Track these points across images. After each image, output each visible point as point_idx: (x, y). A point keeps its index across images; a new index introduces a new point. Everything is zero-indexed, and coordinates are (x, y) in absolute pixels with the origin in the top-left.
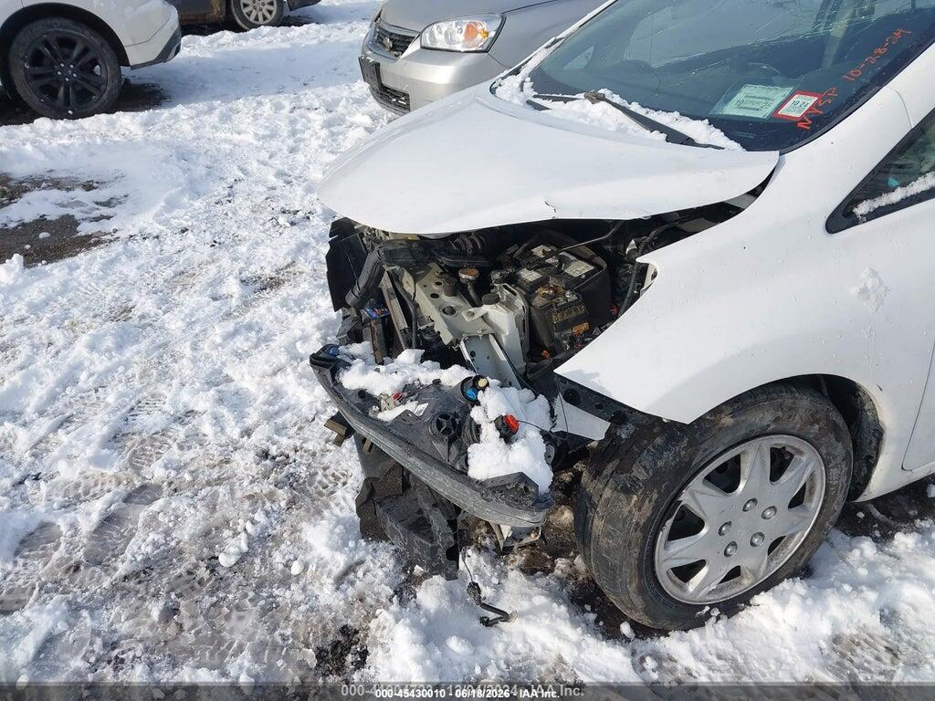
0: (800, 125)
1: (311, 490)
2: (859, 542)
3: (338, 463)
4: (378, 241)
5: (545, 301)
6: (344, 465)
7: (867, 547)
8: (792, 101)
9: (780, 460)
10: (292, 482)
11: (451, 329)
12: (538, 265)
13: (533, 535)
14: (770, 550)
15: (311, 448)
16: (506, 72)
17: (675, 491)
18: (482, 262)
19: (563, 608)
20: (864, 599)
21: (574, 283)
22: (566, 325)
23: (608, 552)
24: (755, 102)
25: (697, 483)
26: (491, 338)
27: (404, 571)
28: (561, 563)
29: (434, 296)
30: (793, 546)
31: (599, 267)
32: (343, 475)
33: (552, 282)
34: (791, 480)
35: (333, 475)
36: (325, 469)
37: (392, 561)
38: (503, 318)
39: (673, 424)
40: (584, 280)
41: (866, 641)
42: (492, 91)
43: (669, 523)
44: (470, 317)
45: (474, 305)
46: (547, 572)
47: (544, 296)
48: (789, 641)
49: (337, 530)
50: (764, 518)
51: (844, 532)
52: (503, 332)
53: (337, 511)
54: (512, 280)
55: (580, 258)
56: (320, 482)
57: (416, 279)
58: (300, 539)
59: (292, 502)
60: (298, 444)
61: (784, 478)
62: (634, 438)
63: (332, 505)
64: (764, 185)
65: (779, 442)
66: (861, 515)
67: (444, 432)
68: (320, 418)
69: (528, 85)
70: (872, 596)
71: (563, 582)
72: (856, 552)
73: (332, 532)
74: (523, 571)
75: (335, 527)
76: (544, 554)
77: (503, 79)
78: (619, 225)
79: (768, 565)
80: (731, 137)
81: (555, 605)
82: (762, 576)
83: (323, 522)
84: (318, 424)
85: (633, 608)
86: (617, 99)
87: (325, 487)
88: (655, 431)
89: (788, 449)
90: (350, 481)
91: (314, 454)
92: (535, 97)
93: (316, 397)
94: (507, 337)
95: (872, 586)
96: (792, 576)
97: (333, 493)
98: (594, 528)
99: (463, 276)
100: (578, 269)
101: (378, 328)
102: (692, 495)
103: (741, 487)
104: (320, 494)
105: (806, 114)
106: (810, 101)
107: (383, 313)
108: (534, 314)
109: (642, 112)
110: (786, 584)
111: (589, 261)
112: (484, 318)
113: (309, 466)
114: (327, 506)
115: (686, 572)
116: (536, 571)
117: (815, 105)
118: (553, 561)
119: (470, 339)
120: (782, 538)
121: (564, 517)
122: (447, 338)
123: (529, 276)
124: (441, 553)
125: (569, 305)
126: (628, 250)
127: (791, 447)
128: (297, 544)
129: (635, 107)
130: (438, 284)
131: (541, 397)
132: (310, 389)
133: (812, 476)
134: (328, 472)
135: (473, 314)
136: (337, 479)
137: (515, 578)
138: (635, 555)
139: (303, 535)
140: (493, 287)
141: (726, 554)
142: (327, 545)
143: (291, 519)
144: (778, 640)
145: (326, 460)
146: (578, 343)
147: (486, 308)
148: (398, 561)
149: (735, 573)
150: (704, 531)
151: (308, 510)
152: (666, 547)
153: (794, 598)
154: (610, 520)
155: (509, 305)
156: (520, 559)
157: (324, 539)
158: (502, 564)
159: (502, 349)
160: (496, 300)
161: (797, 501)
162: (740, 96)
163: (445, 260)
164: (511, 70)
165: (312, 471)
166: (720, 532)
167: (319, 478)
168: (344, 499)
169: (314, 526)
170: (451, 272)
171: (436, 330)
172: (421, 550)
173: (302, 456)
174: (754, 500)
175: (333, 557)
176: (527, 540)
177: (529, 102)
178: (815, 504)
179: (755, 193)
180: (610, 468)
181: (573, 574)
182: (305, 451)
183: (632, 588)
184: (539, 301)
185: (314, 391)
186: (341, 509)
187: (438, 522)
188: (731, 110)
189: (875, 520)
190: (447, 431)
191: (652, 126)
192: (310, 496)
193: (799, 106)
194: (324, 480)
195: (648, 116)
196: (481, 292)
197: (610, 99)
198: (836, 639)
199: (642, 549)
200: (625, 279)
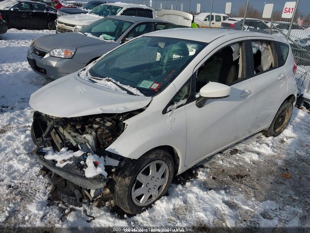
0: (156, 90)
1: (28, 195)
2: (178, 186)
3: (36, 186)
4: (52, 119)
5: (101, 132)
6: (38, 186)
7: (180, 187)
8: (154, 85)
9: (158, 167)
10: (20, 193)
11: (76, 142)
12: (98, 123)
13: (99, 196)
14: (158, 190)
15: (26, 182)
16: (82, 69)
17: (135, 176)
18: (82, 123)
19: (109, 214)
20: (180, 198)
21: (108, 128)
22: (106, 138)
23: (120, 195)
24: (146, 84)
25: (140, 174)
26: (87, 143)
27: (62, 213)
28: (107, 203)
29: (70, 133)
30: (163, 188)
31: (113, 123)
32: (38, 189)
33: (102, 127)
34: (161, 171)
35: (34, 190)
36: (31, 188)
37: (58, 211)
38: (89, 138)
39: (133, 159)
40: (110, 127)
41: (181, 208)
42: (79, 75)
43: (134, 185)
44: (80, 138)
45: (81, 135)
46: (103, 206)
47: (100, 131)
48: (164, 212)
49: (39, 205)
50: (156, 181)
51: (175, 184)
52: (90, 141)
53: (38, 200)
54: (91, 127)
55: (108, 121)
56: (30, 192)
57: (64, 129)
58: (26, 210)
59: (22, 199)
60: (21, 182)
61: (160, 170)
62: (125, 165)
63: (36, 198)
64: (149, 104)
65: (157, 162)
66: (179, 179)
67: (79, 167)
68: (27, 173)
69: (89, 74)
70: (181, 197)
71: (108, 208)
72: (178, 188)
73: (37, 206)
74: (97, 207)
75: (38, 204)
76: (102, 201)
77: (81, 71)
78: (117, 115)
79: (158, 194)
80: (141, 92)
81: (107, 213)
82: (157, 196)
83: (34, 203)
84: (27, 175)
85: (127, 209)
86: (114, 81)
87: (32, 194)
88: (130, 162)
89: (160, 164)
90: (41, 191)
91: (27, 184)
92: (91, 78)
93: (25, 167)
94: (91, 143)
95: (181, 195)
96: (164, 196)
97: (35, 195)
98: (116, 190)
99: (77, 127)
100: (108, 124)
101: (50, 143)
102: (139, 177)
103: (150, 174)
104: (31, 196)
105: (157, 88)
106: (158, 85)
107: (50, 138)
108: (98, 136)
109: (121, 85)
110: (162, 198)
111: (110, 122)
112: (84, 138)
113: (26, 188)
114: (34, 199)
115: (139, 198)
116: (100, 206)
117: (158, 86)
118: (105, 203)
119: (81, 144)
120: (161, 186)
121: (107, 191)
122: (74, 144)
123: (96, 126)
124: (78, 200)
125: (107, 133)
126: (120, 119)
127: (161, 163)
128: (26, 211)
129: (118, 83)
130: (70, 130)
131: (102, 157)
132: (22, 164)
133: (166, 169)
134: (32, 189)
135: (81, 137)
136: (36, 190)
137: (95, 209)
138: (127, 194)
139: (27, 208)
140: (86, 130)
141: (148, 192)
142: (36, 209)
143: (22, 204)
144: (161, 212)
145: (31, 186)
146: (110, 143)
147: (84, 135)
148: (60, 210)
149: (151, 197)
150: (143, 186)
151: (28, 201)
152: (134, 192)
153: (164, 200)
154: (120, 186)
155: (91, 134)
156: (96, 204)
157: (35, 208)
158: (91, 206)
159: (90, 146)
160: (87, 133)
161: (163, 176)
162: (143, 83)
163: (72, 123)
164: (83, 69)
165: (27, 189)
166: (147, 186)
167: (29, 191)
168: (40, 196)
169: (31, 205)
170: (74, 127)
171: (71, 142)
172: (72, 201)
173: (23, 185)
174: (153, 177)
175: (39, 213)
176: (98, 197)
177: (90, 79)
178: (167, 176)
179: (147, 106)
180: (120, 173)
181: (111, 205)
182: (24, 184)
183: (127, 203)
184: (99, 133)
185: (24, 165)
186: (39, 199)
187: (77, 192)
188: (141, 86)
189: (182, 180)
190: (80, 167)
191: (124, 89)
192: (28, 197)
193: (155, 86)
194: (32, 191)
195: (122, 86)
196: (83, 131)
197: (112, 81)
198: (174, 209)
199: (129, 192)
200: (120, 126)
